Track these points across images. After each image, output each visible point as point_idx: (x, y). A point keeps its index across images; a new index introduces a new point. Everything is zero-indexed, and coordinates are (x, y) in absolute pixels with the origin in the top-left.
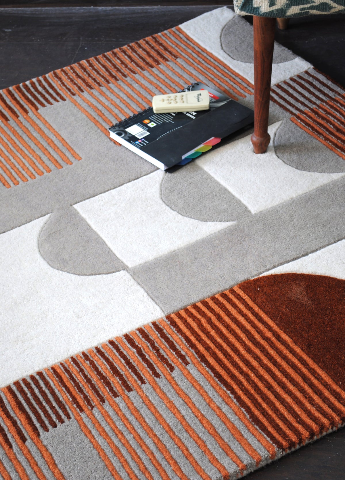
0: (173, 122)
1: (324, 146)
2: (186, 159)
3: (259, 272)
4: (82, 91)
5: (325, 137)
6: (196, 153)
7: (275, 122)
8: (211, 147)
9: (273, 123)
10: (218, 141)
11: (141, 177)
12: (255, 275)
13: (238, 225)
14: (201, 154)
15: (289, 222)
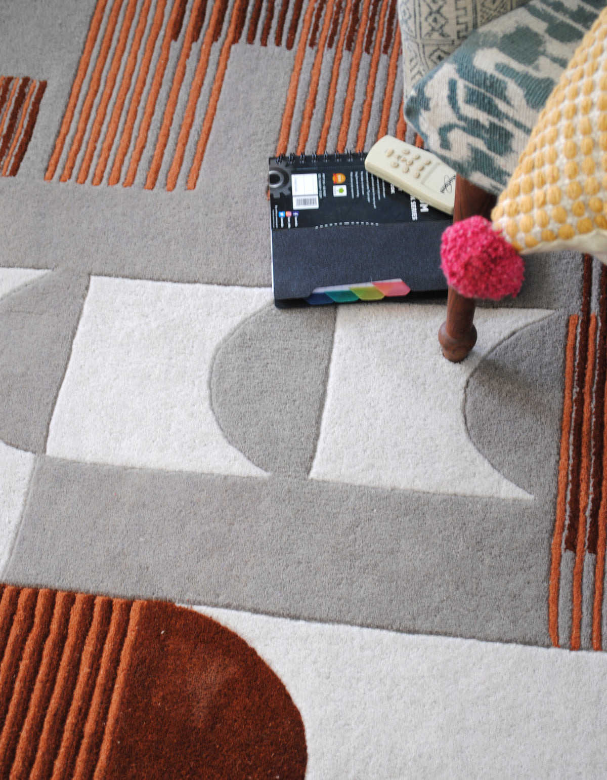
0: (375, 207)
1: (558, 413)
2: (324, 296)
3: (199, 598)
4: (330, 46)
5: (581, 394)
6: (349, 294)
7: (538, 307)
8: (381, 297)
9: (533, 308)
10: (404, 290)
11: (234, 285)
12: (188, 602)
13: (265, 483)
14: (354, 299)
15: (339, 532)
